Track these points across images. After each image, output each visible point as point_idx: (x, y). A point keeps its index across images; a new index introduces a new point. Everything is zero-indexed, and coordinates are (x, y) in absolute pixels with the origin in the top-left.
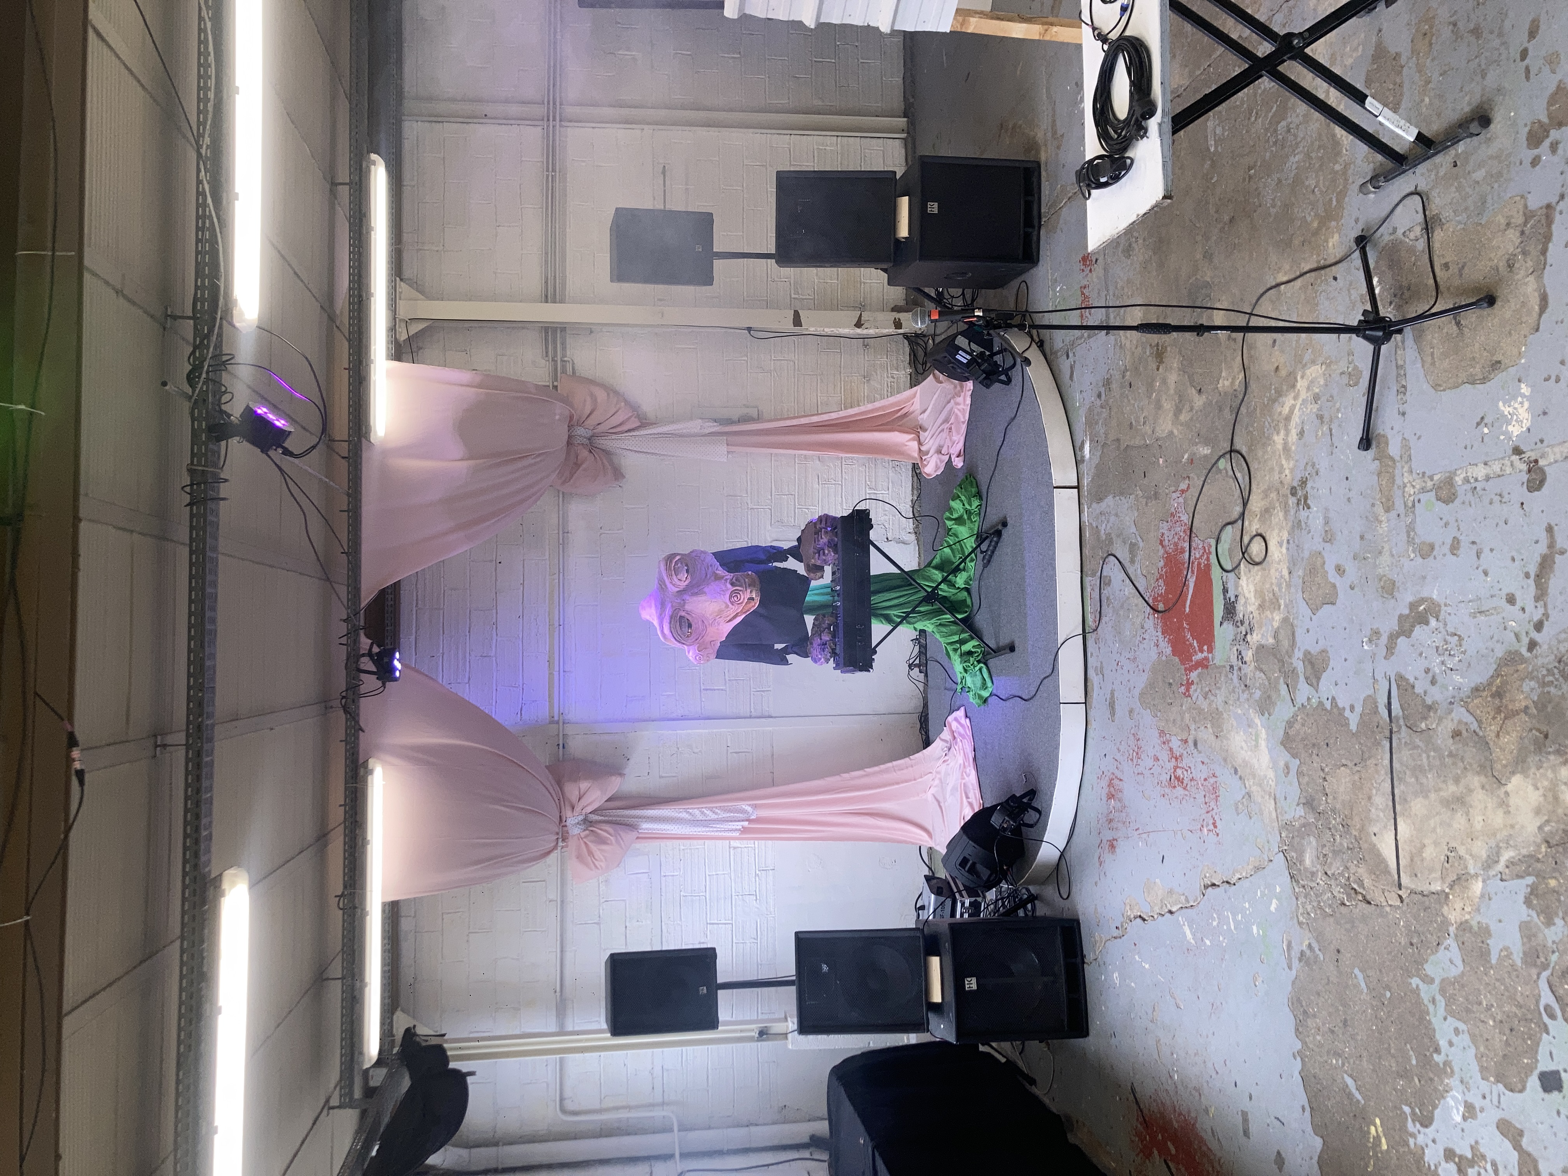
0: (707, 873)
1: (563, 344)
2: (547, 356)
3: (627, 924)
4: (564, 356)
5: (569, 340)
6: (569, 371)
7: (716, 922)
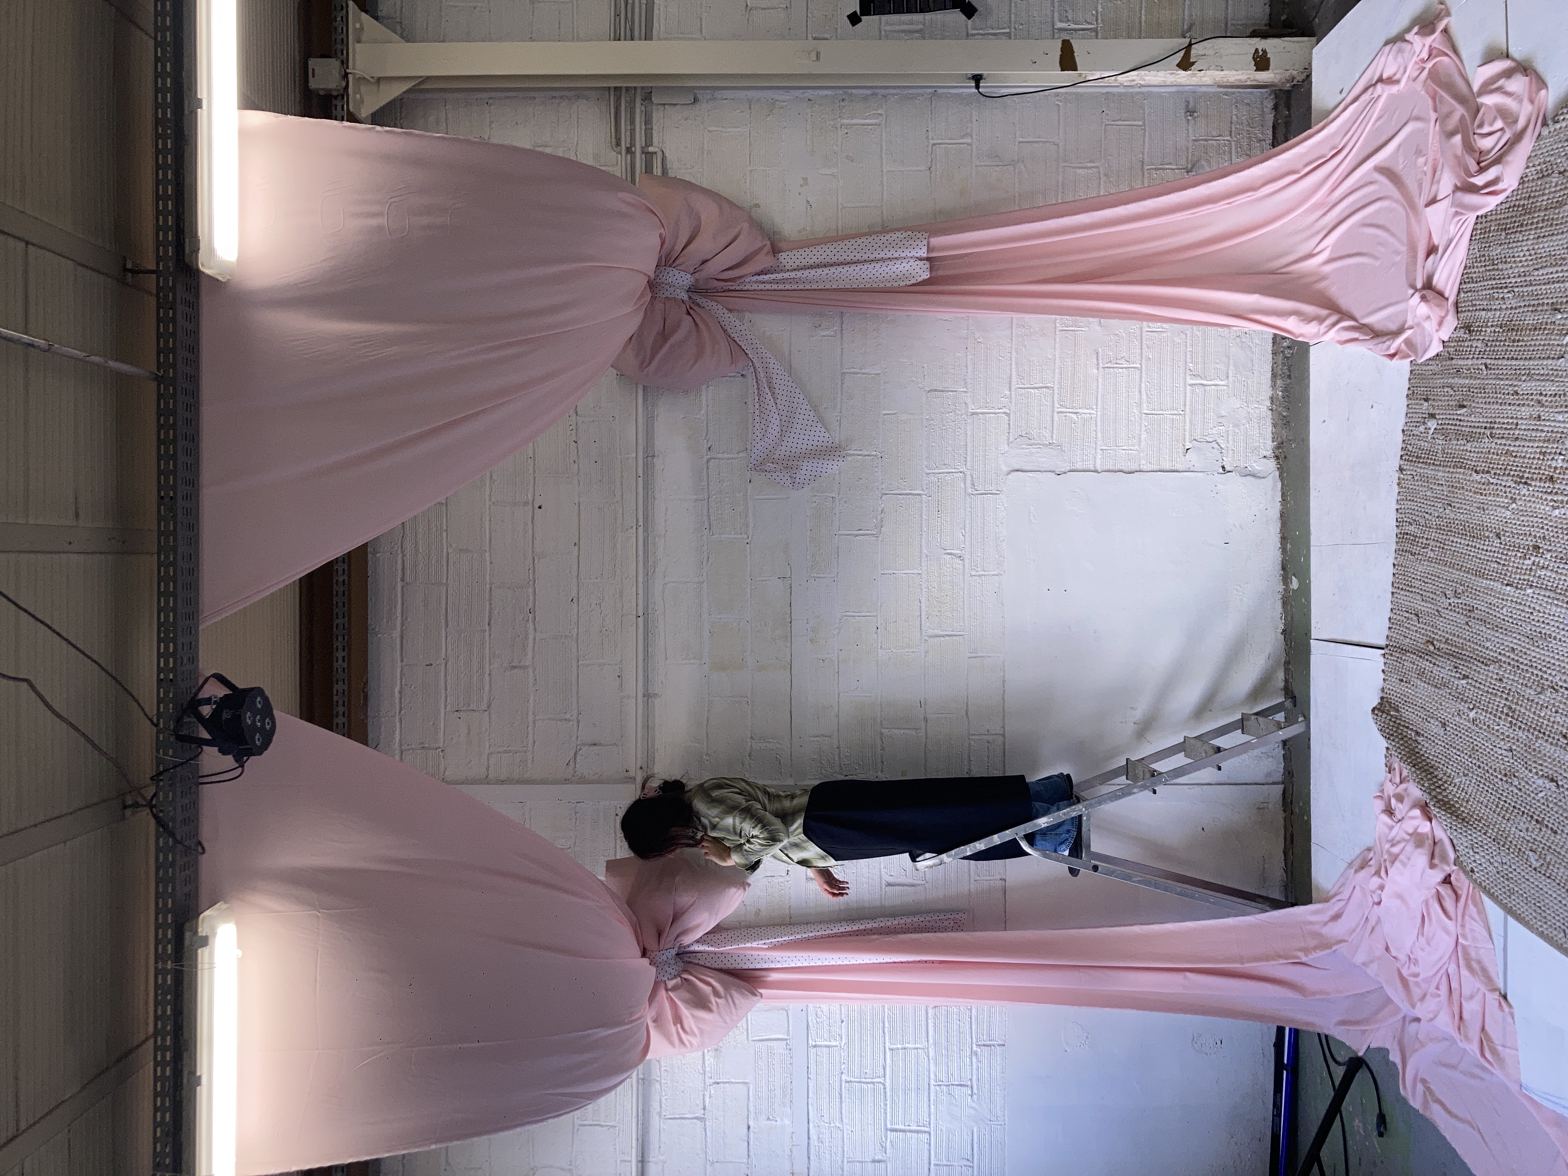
0: (887, 1044)
1: (648, 121)
2: (618, 144)
3: (751, 1123)
4: (649, 142)
5: (657, 116)
6: (657, 170)
7: (902, 1127)
